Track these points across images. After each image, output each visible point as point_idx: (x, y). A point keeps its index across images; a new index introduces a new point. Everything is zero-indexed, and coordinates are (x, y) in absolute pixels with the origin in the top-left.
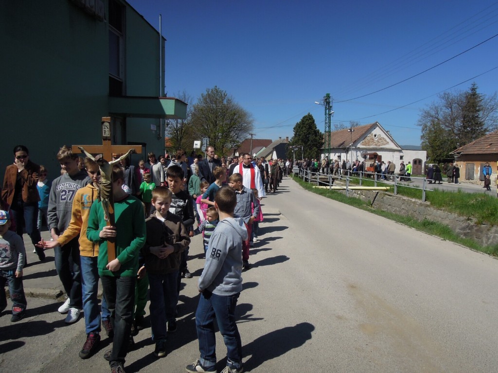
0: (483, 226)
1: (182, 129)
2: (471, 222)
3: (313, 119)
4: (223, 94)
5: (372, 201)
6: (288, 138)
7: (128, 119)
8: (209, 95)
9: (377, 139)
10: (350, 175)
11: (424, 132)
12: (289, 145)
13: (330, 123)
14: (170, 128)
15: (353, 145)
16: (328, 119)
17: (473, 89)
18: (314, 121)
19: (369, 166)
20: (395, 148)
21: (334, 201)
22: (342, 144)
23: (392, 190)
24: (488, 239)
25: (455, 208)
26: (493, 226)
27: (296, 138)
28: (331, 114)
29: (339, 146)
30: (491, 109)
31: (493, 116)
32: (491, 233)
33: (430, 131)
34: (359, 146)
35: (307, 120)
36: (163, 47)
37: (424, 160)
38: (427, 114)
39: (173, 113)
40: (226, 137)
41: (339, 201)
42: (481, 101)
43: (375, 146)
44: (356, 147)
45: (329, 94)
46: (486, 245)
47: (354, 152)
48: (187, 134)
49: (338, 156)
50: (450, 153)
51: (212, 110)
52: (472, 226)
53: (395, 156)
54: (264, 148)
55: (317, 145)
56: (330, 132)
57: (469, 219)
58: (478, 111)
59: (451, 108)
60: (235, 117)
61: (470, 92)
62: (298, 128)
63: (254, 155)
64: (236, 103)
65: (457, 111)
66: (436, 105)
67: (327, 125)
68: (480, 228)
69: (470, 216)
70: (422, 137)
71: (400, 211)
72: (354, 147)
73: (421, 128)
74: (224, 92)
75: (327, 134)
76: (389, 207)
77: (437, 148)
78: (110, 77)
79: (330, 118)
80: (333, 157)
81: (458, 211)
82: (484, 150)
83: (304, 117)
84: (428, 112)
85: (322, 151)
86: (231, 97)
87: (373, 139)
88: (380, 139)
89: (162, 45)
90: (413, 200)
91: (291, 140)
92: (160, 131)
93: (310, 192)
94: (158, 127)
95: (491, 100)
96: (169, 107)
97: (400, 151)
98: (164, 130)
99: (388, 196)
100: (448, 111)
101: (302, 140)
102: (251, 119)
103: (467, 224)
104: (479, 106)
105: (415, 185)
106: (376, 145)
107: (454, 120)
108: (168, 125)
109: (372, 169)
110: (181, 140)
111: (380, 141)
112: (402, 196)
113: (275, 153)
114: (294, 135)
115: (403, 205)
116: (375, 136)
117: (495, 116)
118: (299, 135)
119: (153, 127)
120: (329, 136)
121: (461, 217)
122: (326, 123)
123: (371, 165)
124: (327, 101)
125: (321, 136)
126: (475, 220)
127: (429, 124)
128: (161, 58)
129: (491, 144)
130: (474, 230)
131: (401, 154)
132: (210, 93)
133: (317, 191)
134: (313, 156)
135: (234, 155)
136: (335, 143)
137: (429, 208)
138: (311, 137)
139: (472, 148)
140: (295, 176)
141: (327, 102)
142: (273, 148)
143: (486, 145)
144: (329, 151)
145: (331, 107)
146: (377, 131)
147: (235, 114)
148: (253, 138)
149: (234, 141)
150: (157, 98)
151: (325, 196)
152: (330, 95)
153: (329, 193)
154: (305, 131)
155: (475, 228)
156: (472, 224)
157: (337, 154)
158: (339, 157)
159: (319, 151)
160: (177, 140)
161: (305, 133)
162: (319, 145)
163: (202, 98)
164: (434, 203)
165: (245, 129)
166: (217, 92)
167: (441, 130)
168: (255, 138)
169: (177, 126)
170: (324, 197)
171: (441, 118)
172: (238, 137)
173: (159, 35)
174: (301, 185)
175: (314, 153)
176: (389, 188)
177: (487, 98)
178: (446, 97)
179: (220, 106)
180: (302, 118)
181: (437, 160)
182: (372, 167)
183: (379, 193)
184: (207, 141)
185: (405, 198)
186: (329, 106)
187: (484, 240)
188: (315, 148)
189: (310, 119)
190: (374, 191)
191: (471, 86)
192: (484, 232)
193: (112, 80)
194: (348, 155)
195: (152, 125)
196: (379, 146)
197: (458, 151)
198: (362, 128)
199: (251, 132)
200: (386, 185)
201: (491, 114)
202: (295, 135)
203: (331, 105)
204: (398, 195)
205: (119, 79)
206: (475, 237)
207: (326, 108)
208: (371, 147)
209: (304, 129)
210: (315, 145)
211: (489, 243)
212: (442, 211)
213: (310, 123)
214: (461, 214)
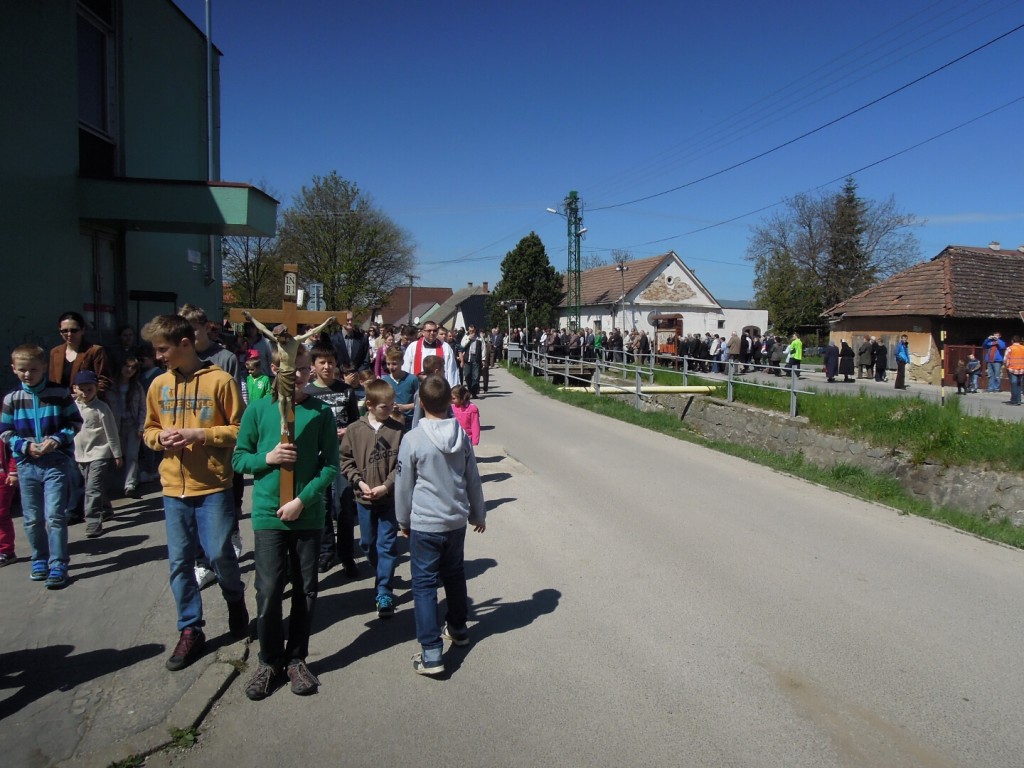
0: (926, 466)
1: (259, 265)
2: (900, 458)
3: (540, 243)
4: (349, 189)
5: (680, 415)
6: (486, 284)
7: (130, 236)
8: (319, 189)
9: (672, 287)
10: (628, 362)
11: (759, 273)
12: (493, 298)
13: (579, 252)
14: (232, 261)
15: (625, 299)
16: (574, 244)
17: (848, 189)
18: (543, 249)
19: (665, 342)
20: (709, 304)
21: (615, 420)
22: (603, 297)
23: (722, 393)
24: (942, 495)
25: (863, 430)
26: (948, 467)
27: (508, 285)
28: (580, 234)
29: (598, 300)
30: (884, 228)
31: (887, 243)
32: (947, 482)
33: (772, 271)
34: (639, 300)
35: (529, 246)
36: (216, 70)
37: (764, 329)
38: (765, 237)
39: (243, 221)
40: (356, 282)
41: (627, 421)
42: (864, 211)
43: (669, 302)
44: (632, 302)
45: (576, 193)
46: (939, 508)
47: (629, 314)
48: (269, 274)
49: (596, 322)
50: (821, 315)
51: (326, 224)
52: (904, 468)
53: (708, 322)
54: (437, 306)
55: (550, 298)
56: (579, 272)
57: (894, 453)
58: (859, 231)
59: (809, 226)
60: (376, 240)
61: (844, 195)
62: (511, 263)
63: (416, 321)
64: (377, 210)
65: (820, 231)
66: (782, 220)
67: (573, 256)
68: (921, 471)
69: (895, 448)
70: (757, 283)
71: (743, 437)
72: (628, 303)
73: (753, 264)
74: (352, 185)
75: (573, 274)
76: (718, 428)
77: (786, 305)
78: (80, 129)
79: (578, 243)
80: (587, 323)
81: (870, 436)
82: (888, 308)
83: (523, 241)
84: (767, 234)
85: (563, 312)
86: (368, 195)
87: (665, 287)
88: (679, 287)
89: (212, 65)
90: (771, 413)
91: (496, 288)
92: (209, 265)
93: (555, 401)
94: (206, 255)
95: (884, 211)
96: (233, 207)
97: (718, 311)
98: (219, 266)
99: (715, 406)
100: (805, 231)
101: (520, 288)
102: (409, 244)
103: (892, 464)
104: (861, 223)
105: (766, 382)
106: (671, 298)
107: (814, 249)
108: (225, 254)
109: (672, 348)
110: (256, 288)
111: (679, 290)
112: (745, 406)
113: (460, 315)
114: (502, 278)
115: (749, 424)
116: (669, 280)
117: (891, 242)
118: (514, 278)
119: (194, 257)
120: (578, 279)
121: (878, 449)
122: (570, 253)
123: (669, 340)
124: (573, 209)
125: (559, 281)
126: (908, 455)
127: (768, 257)
128: (209, 95)
129: (901, 296)
130: (908, 478)
131: (721, 317)
132: (321, 185)
133: (569, 398)
134: (544, 322)
135: (373, 319)
136: (589, 294)
137: (807, 431)
138: (539, 283)
139: (862, 304)
140: (512, 363)
141: (571, 209)
142: (457, 306)
143: (889, 298)
144: (579, 310)
145: (580, 219)
146: (672, 270)
147: (376, 233)
148: (414, 285)
149: (374, 291)
150: (204, 184)
151: (591, 409)
152: (579, 196)
153: (597, 401)
154: (527, 270)
155: (910, 473)
156: (902, 463)
157: (594, 318)
158: (598, 323)
159: (556, 312)
160: (249, 289)
161: (525, 274)
162: (554, 298)
163: (302, 197)
164: (817, 420)
165: (399, 265)
166: (337, 183)
167: (793, 270)
168: (417, 284)
169: (247, 257)
170: (589, 412)
171: (791, 245)
172: (382, 283)
173: (205, 41)
174: (530, 384)
175: (544, 315)
176: (714, 388)
177: (876, 206)
178: (799, 202)
179: (343, 214)
180: (518, 243)
181: (786, 329)
182: (671, 344)
183: (695, 400)
184: (318, 291)
185: (752, 409)
186: (575, 218)
187: (933, 497)
188: (546, 304)
189: (535, 245)
190: (683, 396)
191: (844, 184)
192: (931, 480)
193: (85, 137)
194: (617, 320)
195: (189, 252)
196: (678, 300)
197: (836, 311)
198: (644, 263)
199: (409, 272)
200: (707, 384)
201: (884, 238)
202: (505, 278)
203: (580, 215)
204: (735, 404)
205: (108, 137)
206: (911, 491)
207: (569, 221)
208: (662, 302)
209: (524, 264)
210: (547, 299)
211: (944, 504)
212: (836, 437)
213: (536, 252)
214: (876, 443)
